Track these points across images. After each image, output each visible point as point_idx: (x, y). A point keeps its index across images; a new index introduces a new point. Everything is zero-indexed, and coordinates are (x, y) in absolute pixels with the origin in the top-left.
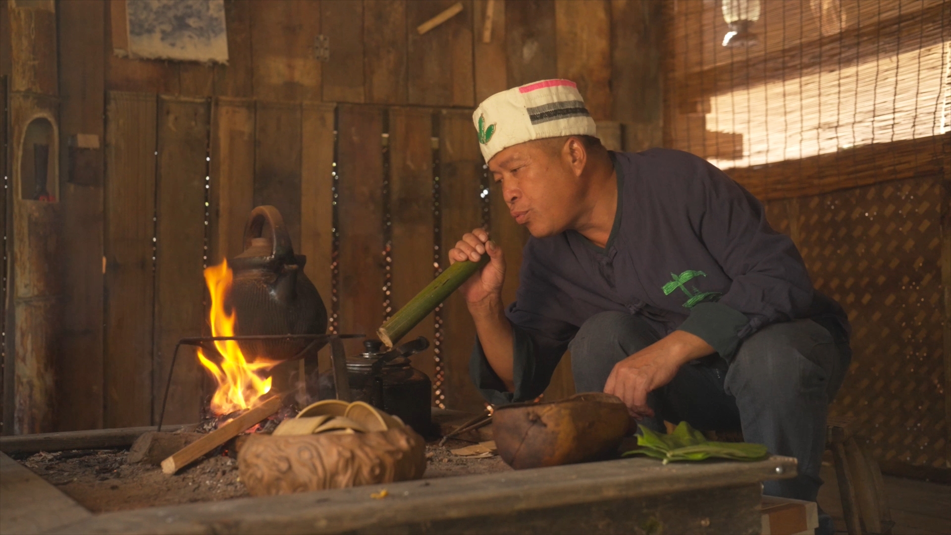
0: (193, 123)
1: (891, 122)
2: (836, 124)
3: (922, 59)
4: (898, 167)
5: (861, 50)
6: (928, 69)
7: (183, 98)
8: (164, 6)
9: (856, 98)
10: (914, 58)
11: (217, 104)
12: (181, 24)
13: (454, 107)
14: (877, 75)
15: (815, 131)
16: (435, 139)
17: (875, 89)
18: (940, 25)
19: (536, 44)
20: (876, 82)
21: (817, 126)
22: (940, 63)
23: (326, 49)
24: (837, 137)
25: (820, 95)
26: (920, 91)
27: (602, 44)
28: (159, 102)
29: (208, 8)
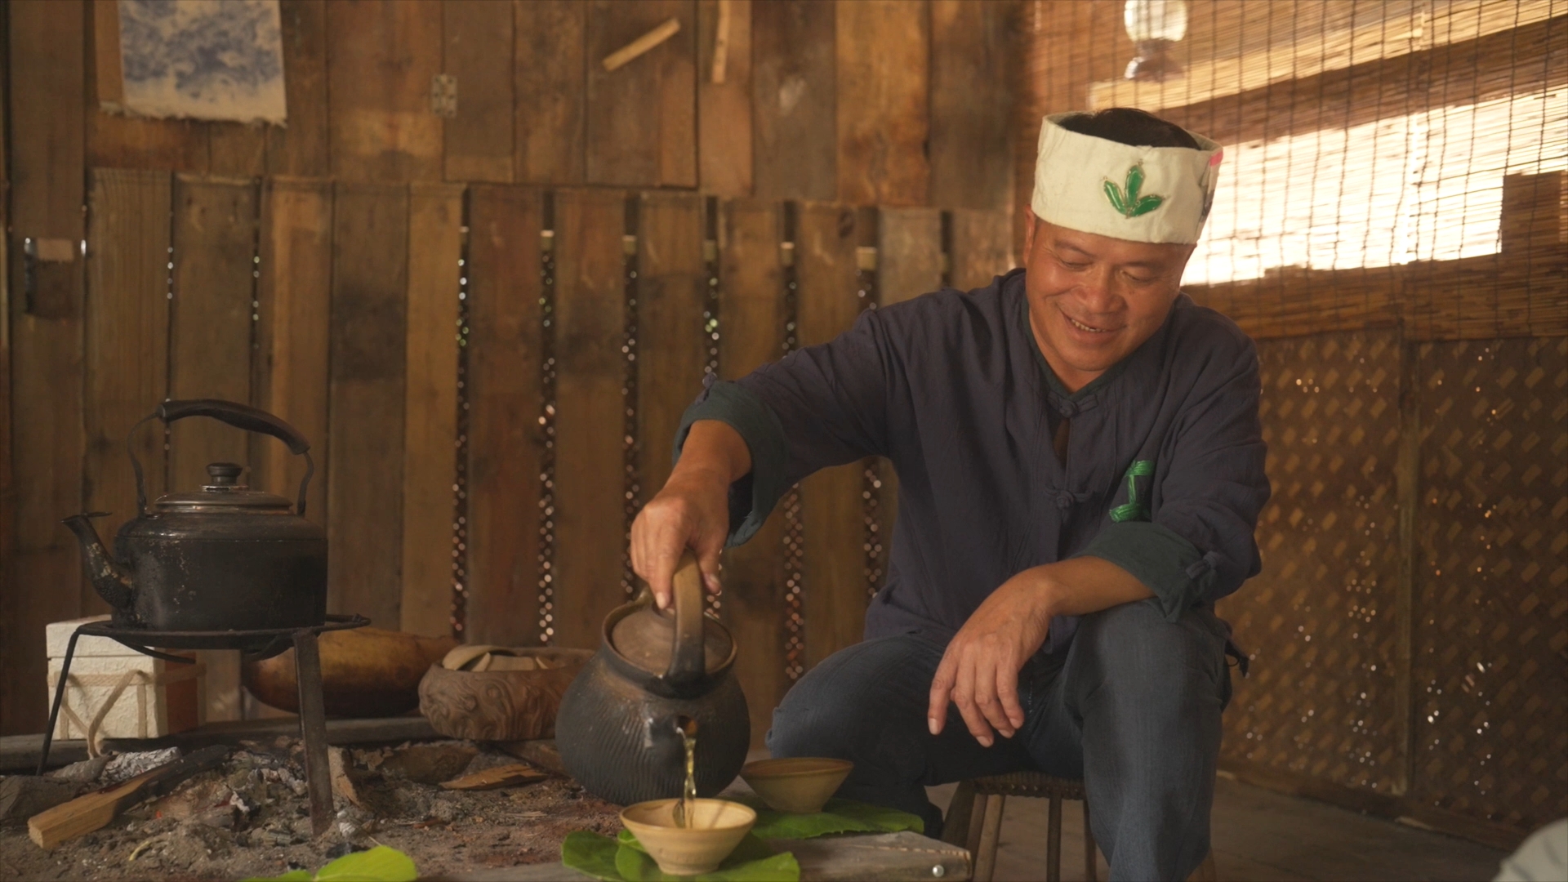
0: (231, 219)
1: (1334, 238)
2: (1256, 234)
3: (1379, 140)
4: (1344, 312)
5: (1296, 116)
6: (1388, 157)
7: (214, 179)
8: (182, 34)
9: (1287, 193)
10: (1367, 138)
11: (270, 188)
12: (209, 62)
13: (664, 187)
14: (1317, 159)
15: (1228, 242)
16: (629, 239)
17: (1313, 183)
18: (1404, 89)
19: (802, 83)
20: (1315, 171)
21: (1230, 233)
22: (1403, 149)
23: (451, 97)
24: (1258, 255)
25: (1236, 184)
26: (1375, 192)
27: (914, 82)
28: (176, 186)
29: (254, 36)
